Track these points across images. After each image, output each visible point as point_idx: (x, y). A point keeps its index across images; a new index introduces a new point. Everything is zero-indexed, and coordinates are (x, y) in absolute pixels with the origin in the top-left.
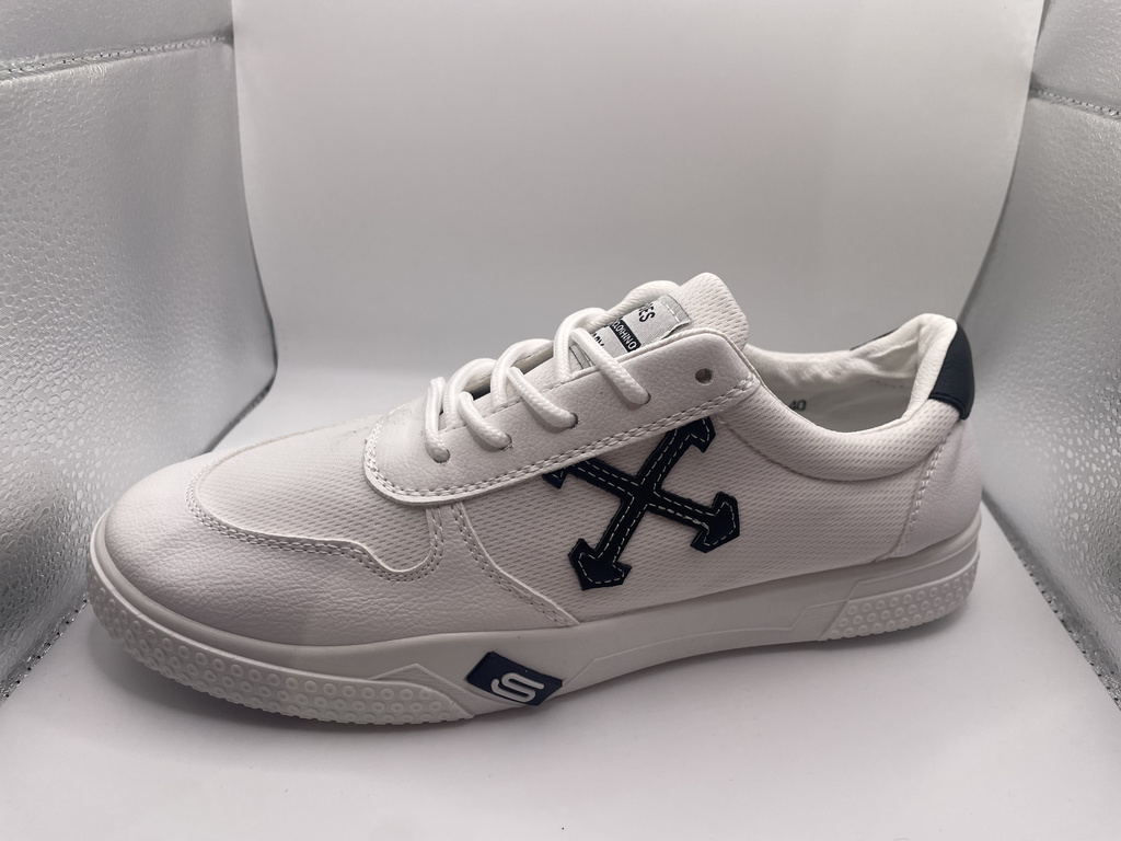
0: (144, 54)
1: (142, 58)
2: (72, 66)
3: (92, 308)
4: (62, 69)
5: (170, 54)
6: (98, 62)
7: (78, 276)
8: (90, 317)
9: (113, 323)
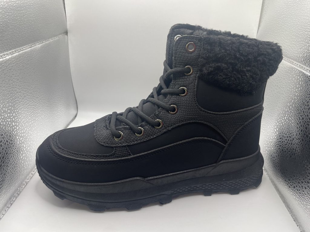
0: (48, 41)
1: (48, 42)
2: (33, 46)
3: (38, 101)
4: (31, 47)
5: (53, 40)
6: (38, 45)
7: (35, 94)
8: (37, 103)
9: (42, 104)
